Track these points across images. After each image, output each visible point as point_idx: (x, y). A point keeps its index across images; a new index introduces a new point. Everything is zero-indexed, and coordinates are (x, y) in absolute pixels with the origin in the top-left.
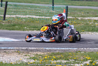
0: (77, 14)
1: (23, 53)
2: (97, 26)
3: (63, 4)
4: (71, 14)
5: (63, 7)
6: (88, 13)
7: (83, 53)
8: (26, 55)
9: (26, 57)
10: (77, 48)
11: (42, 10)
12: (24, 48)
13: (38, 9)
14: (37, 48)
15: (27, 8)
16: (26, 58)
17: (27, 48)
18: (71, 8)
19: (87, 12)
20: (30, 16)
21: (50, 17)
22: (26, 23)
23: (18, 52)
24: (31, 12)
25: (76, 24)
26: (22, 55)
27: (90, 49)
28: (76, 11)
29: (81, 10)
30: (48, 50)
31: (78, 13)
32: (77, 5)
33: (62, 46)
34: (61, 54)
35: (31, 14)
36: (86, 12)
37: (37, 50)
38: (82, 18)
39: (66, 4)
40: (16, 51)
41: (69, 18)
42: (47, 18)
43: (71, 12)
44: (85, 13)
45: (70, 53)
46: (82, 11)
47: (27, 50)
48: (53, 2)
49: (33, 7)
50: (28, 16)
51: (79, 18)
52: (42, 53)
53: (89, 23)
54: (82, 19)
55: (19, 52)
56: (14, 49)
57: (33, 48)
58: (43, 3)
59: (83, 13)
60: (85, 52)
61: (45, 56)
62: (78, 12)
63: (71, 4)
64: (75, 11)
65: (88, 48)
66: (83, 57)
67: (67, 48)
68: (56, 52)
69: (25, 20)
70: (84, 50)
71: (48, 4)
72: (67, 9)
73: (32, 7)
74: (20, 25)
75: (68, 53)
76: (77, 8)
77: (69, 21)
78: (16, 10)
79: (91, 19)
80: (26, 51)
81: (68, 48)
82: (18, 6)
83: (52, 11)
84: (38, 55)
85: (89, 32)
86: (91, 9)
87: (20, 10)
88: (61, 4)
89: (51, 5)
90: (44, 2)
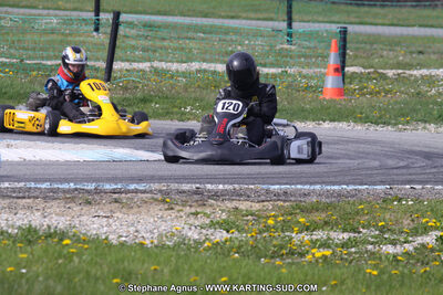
0: (382, 57)
1: (184, 203)
3: (326, 20)
4: (356, 57)
5: (326, 31)
6: (421, 52)
7: (410, 203)
8: (196, 214)
9: (196, 218)
10: (388, 187)
11: (247, 42)
12: (186, 187)
13: (232, 41)
14: (236, 186)
15: (190, 34)
16: (197, 223)
17: (198, 185)
18: (356, 33)
19: (420, 49)
20: (205, 66)
21: (280, 70)
22: (190, 89)
23: (164, 201)
24: (205, 52)
25: (379, 93)
26: (182, 214)
27: (436, 187)
28: (375, 46)
29: (393, 43)
30: (277, 195)
31: (385, 53)
32: (380, 21)
33: (332, 179)
34: (327, 207)
35: (208, 57)
36: (413, 49)
37: (237, 195)
38: (400, 71)
39: (336, 18)
40: (159, 197)
41: (354, 73)
42: (267, 74)
43: (357, 49)
44: (411, 53)
45: (360, 204)
46: (398, 44)
47: (197, 192)
48: (289, 13)
49: (217, 33)
50: (195, 66)
51: (390, 73)
52: (256, 206)
53: (427, 91)
54: (399, 74)
55: (168, 200)
56: (151, 192)
57: (221, 187)
58: (253, 15)
59: (402, 52)
60: (418, 199)
61: (268, 217)
62: (385, 48)
63: (357, 20)
64: (372, 44)
65: (429, 186)
66: (413, 220)
67: (351, 187)
68: (308, 200)
69: (184, 80)
70: (413, 192)
71: (272, 19)
72: (344, 40)
73: (210, 33)
74: (167, 98)
75: (354, 204)
76: (379, 35)
77: (351, 84)
78: (150, 43)
79: (433, 74)
80: (196, 197)
81: (354, 184)
82: (159, 27)
83: (286, 46)
84: (242, 211)
85: (427, 126)
86: (433, 39)
88: (321, 19)
89: (284, 25)
90: (256, 11)
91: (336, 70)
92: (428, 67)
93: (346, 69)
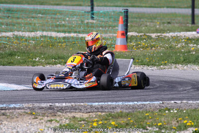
0: (146, 26)
1: (43, 115)
2: (193, 51)
3: (112, 5)
6: (169, 23)
7: (176, 111)
9: (51, 123)
10: (161, 102)
11: (67, 19)
12: (44, 105)
13: (58, 18)
14: (73, 104)
15: (34, 15)
16: (52, 126)
17: (51, 104)
19: (169, 21)
20: (45, 33)
22: (37, 48)
23: (31, 114)
24: (44, 25)
25: (147, 47)
26: (43, 121)
27: (189, 102)
28: (142, 20)
29: (153, 18)
30: (97, 108)
31: (148, 24)
32: (144, 5)
33: (127, 98)
34: (127, 115)
37: (74, 109)
38: (159, 34)
40: (28, 111)
41: (132, 36)
42: (82, 37)
44: (164, 23)
45: (147, 113)
47: (50, 108)
49: (48, 14)
50: (39, 33)
52: (86, 116)
53: (176, 45)
54: (158, 36)
55: (34, 113)
56: (23, 108)
57: (64, 104)
58: (69, 3)
59: (158, 23)
60: (180, 109)
61: (93, 122)
62: (148, 21)
64: (140, 19)
65: (185, 101)
66: (178, 122)
67: (140, 103)
68: (115, 111)
69: (33, 42)
70: (176, 105)
71: (81, 5)
74: (24, 53)
75: (142, 113)
76: (144, 13)
77: (131, 42)
78: (11, 20)
79: (178, 35)
80: (50, 111)
83: (91, 21)
84: (77, 118)
85: (177, 66)
86: (175, 15)
87: (19, 21)
88: (109, 4)
91: (123, 34)
92: (174, 31)
93: (128, 33)
